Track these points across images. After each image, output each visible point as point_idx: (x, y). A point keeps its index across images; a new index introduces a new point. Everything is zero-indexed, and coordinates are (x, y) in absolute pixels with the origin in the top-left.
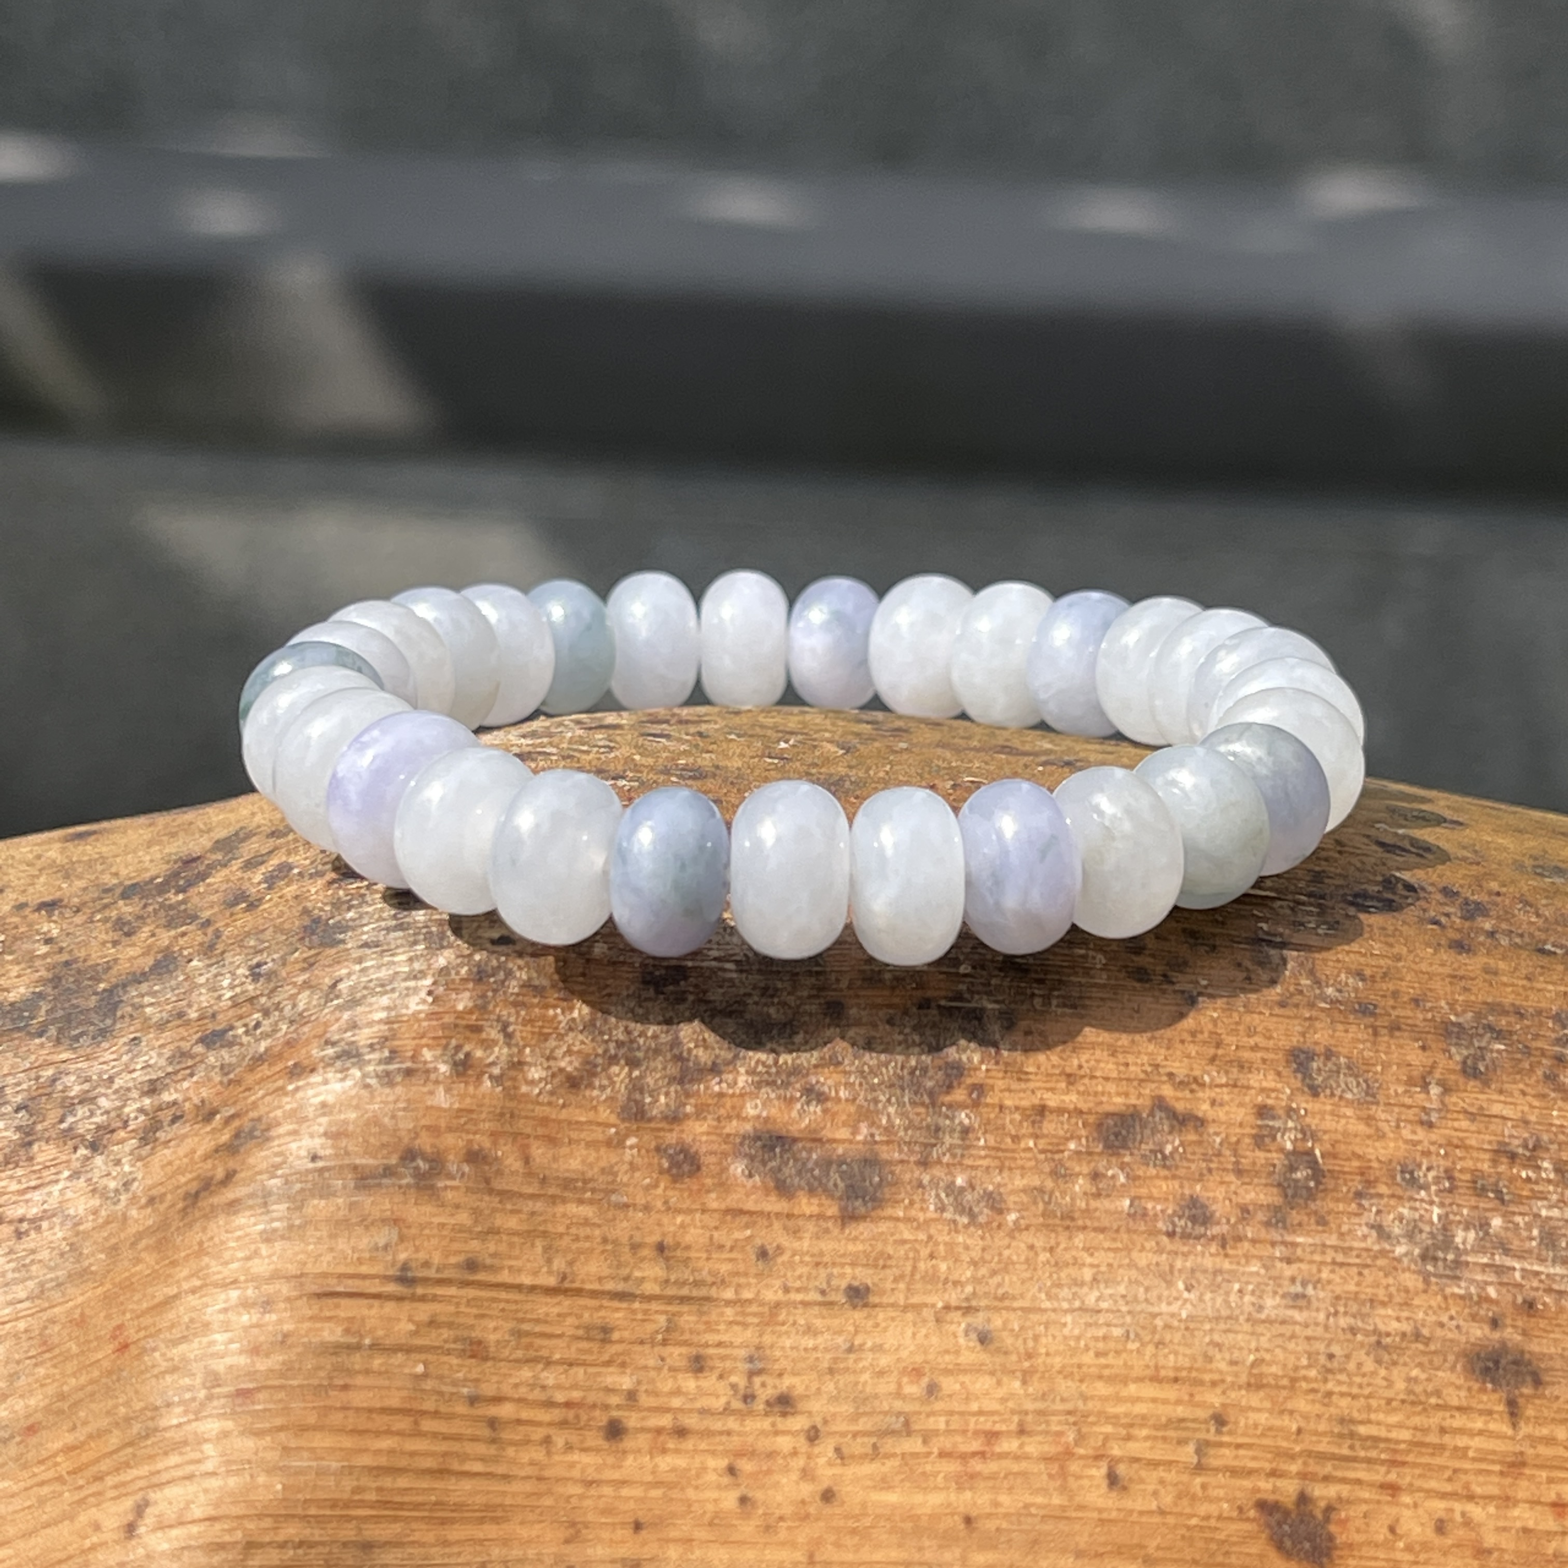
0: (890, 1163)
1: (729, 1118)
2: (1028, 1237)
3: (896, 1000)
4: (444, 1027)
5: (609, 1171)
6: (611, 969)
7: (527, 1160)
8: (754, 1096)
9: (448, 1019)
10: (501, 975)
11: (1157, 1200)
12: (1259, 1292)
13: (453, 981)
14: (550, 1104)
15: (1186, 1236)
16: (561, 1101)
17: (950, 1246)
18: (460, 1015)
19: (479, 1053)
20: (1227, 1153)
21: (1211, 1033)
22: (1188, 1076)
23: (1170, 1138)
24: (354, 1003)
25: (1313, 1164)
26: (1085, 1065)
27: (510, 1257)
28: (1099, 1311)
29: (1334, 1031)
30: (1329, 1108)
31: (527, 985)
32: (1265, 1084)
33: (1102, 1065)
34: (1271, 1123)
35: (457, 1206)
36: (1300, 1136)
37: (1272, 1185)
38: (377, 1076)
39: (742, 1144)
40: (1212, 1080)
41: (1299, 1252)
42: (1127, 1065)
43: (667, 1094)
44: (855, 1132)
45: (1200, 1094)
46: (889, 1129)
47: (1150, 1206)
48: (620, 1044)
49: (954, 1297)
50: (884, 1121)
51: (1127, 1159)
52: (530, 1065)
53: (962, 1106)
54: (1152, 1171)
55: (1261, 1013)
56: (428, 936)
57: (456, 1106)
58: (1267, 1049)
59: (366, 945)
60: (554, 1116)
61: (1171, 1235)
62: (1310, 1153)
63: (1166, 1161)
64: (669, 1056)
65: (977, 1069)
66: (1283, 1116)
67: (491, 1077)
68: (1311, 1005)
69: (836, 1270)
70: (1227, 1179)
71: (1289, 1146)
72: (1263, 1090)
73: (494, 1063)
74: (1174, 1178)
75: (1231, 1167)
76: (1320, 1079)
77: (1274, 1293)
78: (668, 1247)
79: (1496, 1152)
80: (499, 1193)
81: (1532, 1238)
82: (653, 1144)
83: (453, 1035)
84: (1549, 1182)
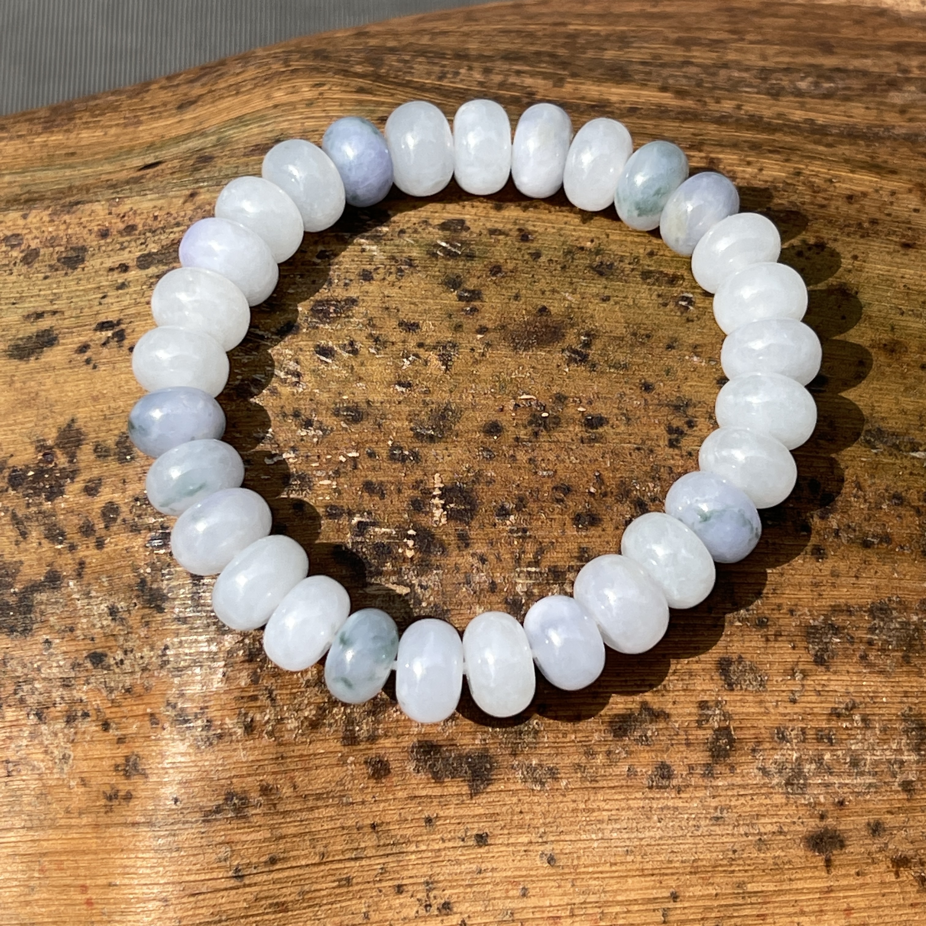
0: (495, 756)
1: (404, 735)
2: (572, 796)
4: (236, 700)
5: (340, 783)
7: (294, 787)
9: (236, 694)
11: (643, 766)
12: (697, 818)
13: (236, 662)
14: (302, 743)
15: (659, 787)
16: (308, 740)
17: (531, 804)
18: (243, 690)
19: (258, 717)
20: (682, 733)
23: (650, 726)
24: (179, 671)
25: (729, 735)
27: (293, 851)
28: (612, 839)
29: (744, 642)
30: (739, 698)
32: (703, 686)
34: (707, 712)
35: (261, 826)
36: (722, 718)
37: (706, 751)
38: (203, 740)
39: (412, 752)
40: (674, 686)
41: (720, 790)
43: (367, 723)
44: (475, 738)
45: (667, 698)
46: (494, 735)
47: (639, 769)
49: (534, 836)
50: (491, 730)
51: (626, 742)
54: (641, 748)
55: (702, 635)
57: (250, 758)
58: (705, 661)
60: (306, 752)
61: (651, 788)
62: (727, 728)
63: (648, 741)
66: (714, 707)
67: (267, 732)
68: (731, 624)
69: (469, 826)
70: (681, 749)
71: (716, 725)
72: (703, 690)
73: (268, 722)
74: (653, 751)
75: (684, 742)
76: (735, 678)
77: (706, 818)
78: (377, 825)
79: (830, 714)
80: (282, 813)
81: (845, 763)
82: (362, 759)
83: (241, 705)
84: (858, 728)
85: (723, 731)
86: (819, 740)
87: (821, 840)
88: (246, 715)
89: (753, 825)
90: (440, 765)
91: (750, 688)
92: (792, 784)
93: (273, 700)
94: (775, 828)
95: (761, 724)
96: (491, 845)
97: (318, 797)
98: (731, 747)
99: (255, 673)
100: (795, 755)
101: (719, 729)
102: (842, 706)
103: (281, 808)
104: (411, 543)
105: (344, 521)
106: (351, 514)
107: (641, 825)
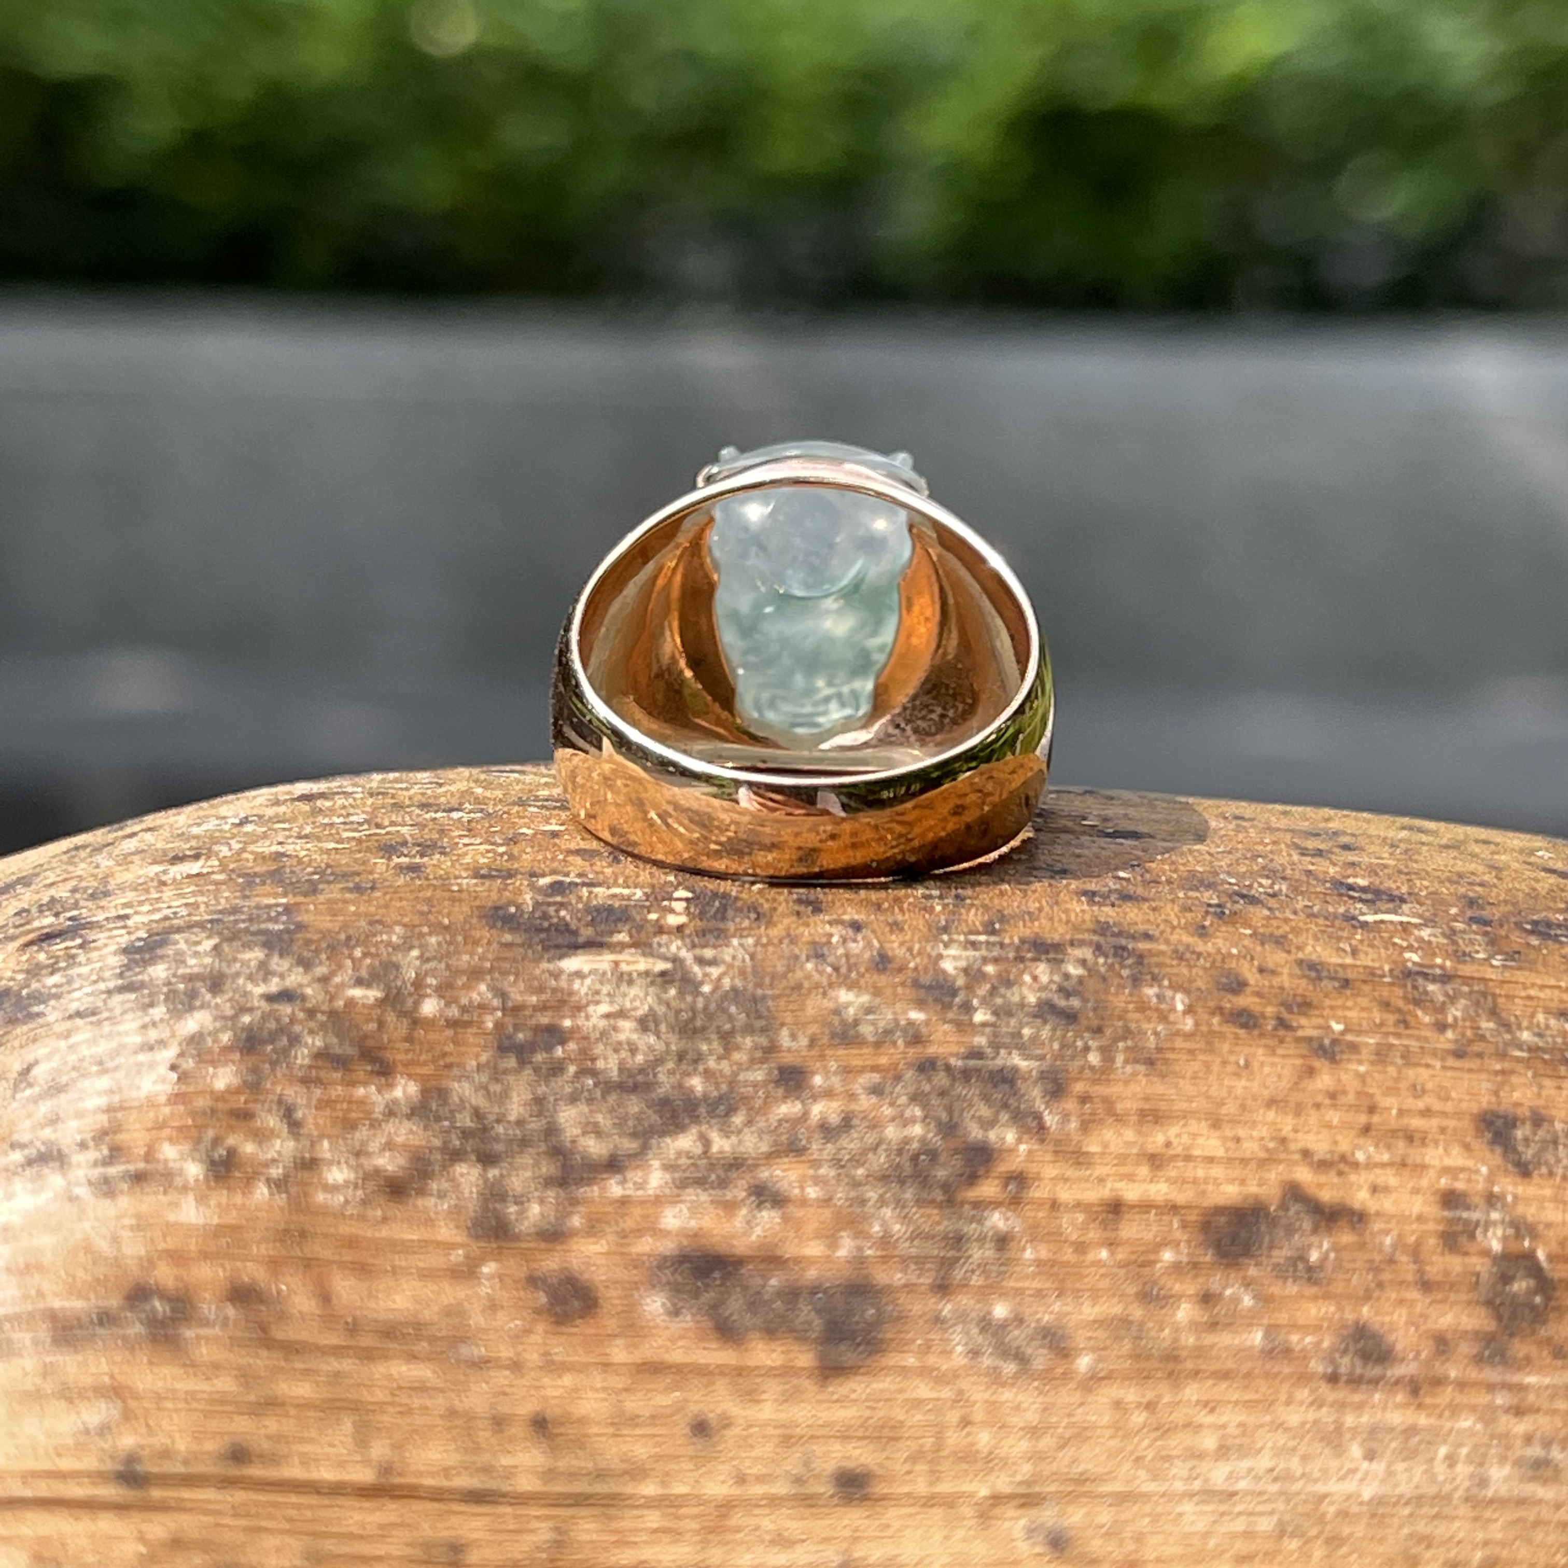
0: (889, 1289)
1: (639, 1232)
2: (1112, 1392)
3: (883, 1060)
4: (193, 1114)
5: (454, 1312)
6: (450, 1033)
7: (325, 1298)
8: (675, 1200)
9: (201, 1103)
10: (284, 1041)
11: (1304, 1329)
12: (1479, 1459)
13: (210, 1052)
14: (362, 1218)
15: (1355, 1381)
16: (379, 1213)
17: (993, 1407)
18: (219, 1097)
19: (249, 1148)
20: (1404, 1259)
21: (1359, 1094)
22: (1332, 1152)
23: (1315, 1239)
24: (56, 1089)
25: (1535, 1270)
26: (1175, 1142)
27: (302, 1440)
28: (1233, 1494)
29: (1541, 1087)
30: (1548, 1192)
31: (322, 1056)
32: (1449, 1162)
33: (1201, 1141)
34: (1465, 1215)
35: (216, 1366)
36: (1511, 1231)
37: (1477, 1303)
38: (90, 1183)
39: (659, 1267)
40: (1369, 1157)
41: (1531, 1398)
42: (1238, 1140)
43: (542, 1201)
44: (834, 1244)
45: (1353, 1177)
46: (886, 1240)
47: (1294, 1338)
48: (466, 1134)
49: (1003, 1483)
50: (876, 1228)
51: (1252, 1271)
52: (330, 1163)
53: (996, 1204)
54: (1292, 1288)
55: (1428, 1066)
56: (172, 995)
57: (216, 1220)
58: (1444, 1114)
59: (78, 1014)
60: (369, 1234)
61: (1333, 1379)
62: (1530, 1256)
63: (1312, 1275)
64: (543, 1148)
65: (1012, 1151)
66: (1482, 1204)
67: (268, 1181)
68: (1502, 1055)
69: (817, 1447)
70: (1408, 1296)
72: (1447, 1169)
74: (1326, 1296)
75: (1412, 1279)
76: (1530, 1152)
77: (1502, 1459)
78: (553, 1422)
80: (283, 1346)
82: (522, 1272)
85: (1518, 1261)
88: (217, 1140)
93: (294, 1124)
96: (878, 1499)
99: (256, 1070)
101: (1507, 1256)
103: (280, 1334)
104: (679, 907)
105: (519, 882)
107: (1315, 1465)
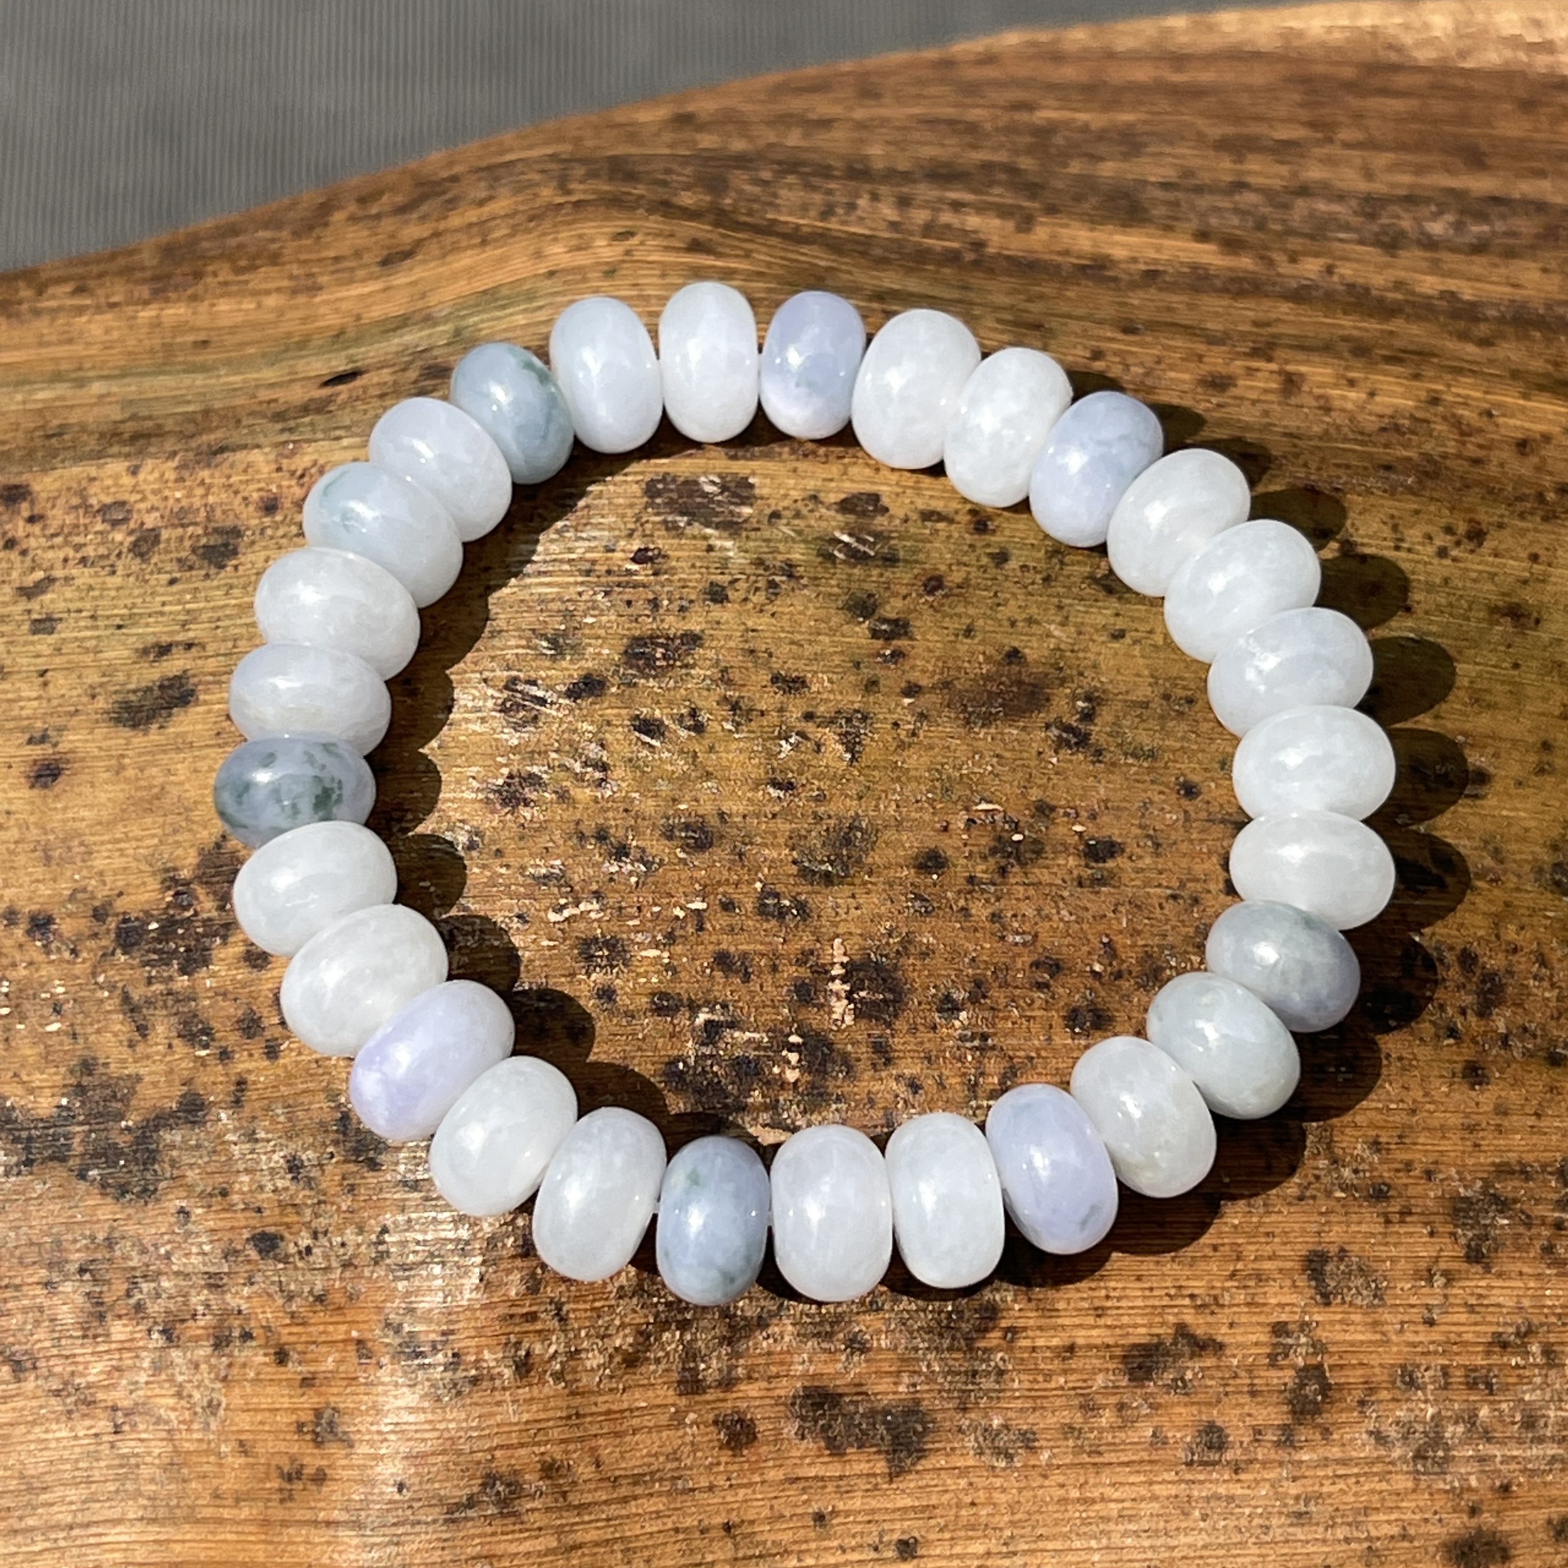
0: (931, 1411)
1: (779, 1378)
2: (1059, 1477)
4: (500, 1320)
5: (673, 1457)
7: (597, 1464)
8: (800, 1350)
9: (502, 1310)
11: (1177, 1428)
12: (1266, 1514)
13: (501, 1257)
14: (611, 1391)
15: (1203, 1464)
16: (621, 1386)
17: (989, 1491)
18: (514, 1303)
19: (538, 1348)
20: (1243, 1375)
21: (1232, 1244)
22: (1209, 1296)
23: (1191, 1364)
25: (1321, 1377)
26: (1112, 1294)
28: (1123, 1548)
29: (1348, 1224)
30: (1339, 1316)
32: (1280, 1298)
33: (1128, 1292)
34: (1285, 1341)
35: (541, 1529)
36: (1311, 1351)
37: (1283, 1404)
38: (445, 1386)
39: (793, 1404)
40: (1232, 1298)
41: (1304, 1469)
42: (1152, 1289)
43: (719, 1358)
44: (897, 1383)
45: (1220, 1316)
46: (930, 1377)
47: (1170, 1434)
49: (993, 1542)
50: (924, 1369)
51: (1151, 1389)
53: (998, 1349)
54: (1173, 1399)
55: (1280, 1212)
57: (525, 1416)
58: (1283, 1257)
60: (616, 1406)
61: (1190, 1464)
62: (1319, 1366)
63: (1186, 1388)
65: (1010, 1309)
66: (1297, 1331)
67: (553, 1374)
68: (1329, 1195)
69: (886, 1526)
70: (1242, 1401)
71: (1300, 1362)
72: (1279, 1305)
73: (554, 1356)
74: (1193, 1404)
75: (1246, 1389)
76: (1333, 1284)
77: (1280, 1513)
78: (734, 1526)
79: (1490, 1344)
80: (576, 1507)
81: (1514, 1423)
82: (711, 1417)
83: (509, 1329)
84: (1536, 1365)
85: (1314, 1372)
86: (1472, 1386)
87: (1471, 1548)
88: (518, 1345)
89: (1357, 1525)
90: (839, 1426)
91: (1358, 1301)
92: (1425, 1458)
93: (563, 1320)
94: (1395, 1530)
95: (1375, 1360)
96: (922, 1557)
97: (636, 1480)
98: (1325, 1396)
99: (533, 1275)
100: (1431, 1411)
101: (1306, 1368)
102: (1511, 1330)
103: (574, 1499)
104: (794, 1057)
105: (682, 1019)
106: (694, 1008)
107: (1172, 1526)
